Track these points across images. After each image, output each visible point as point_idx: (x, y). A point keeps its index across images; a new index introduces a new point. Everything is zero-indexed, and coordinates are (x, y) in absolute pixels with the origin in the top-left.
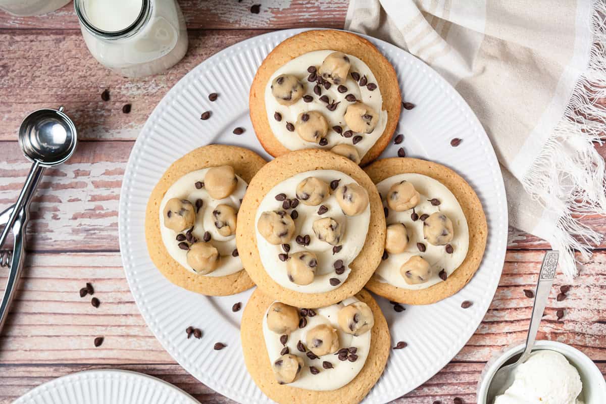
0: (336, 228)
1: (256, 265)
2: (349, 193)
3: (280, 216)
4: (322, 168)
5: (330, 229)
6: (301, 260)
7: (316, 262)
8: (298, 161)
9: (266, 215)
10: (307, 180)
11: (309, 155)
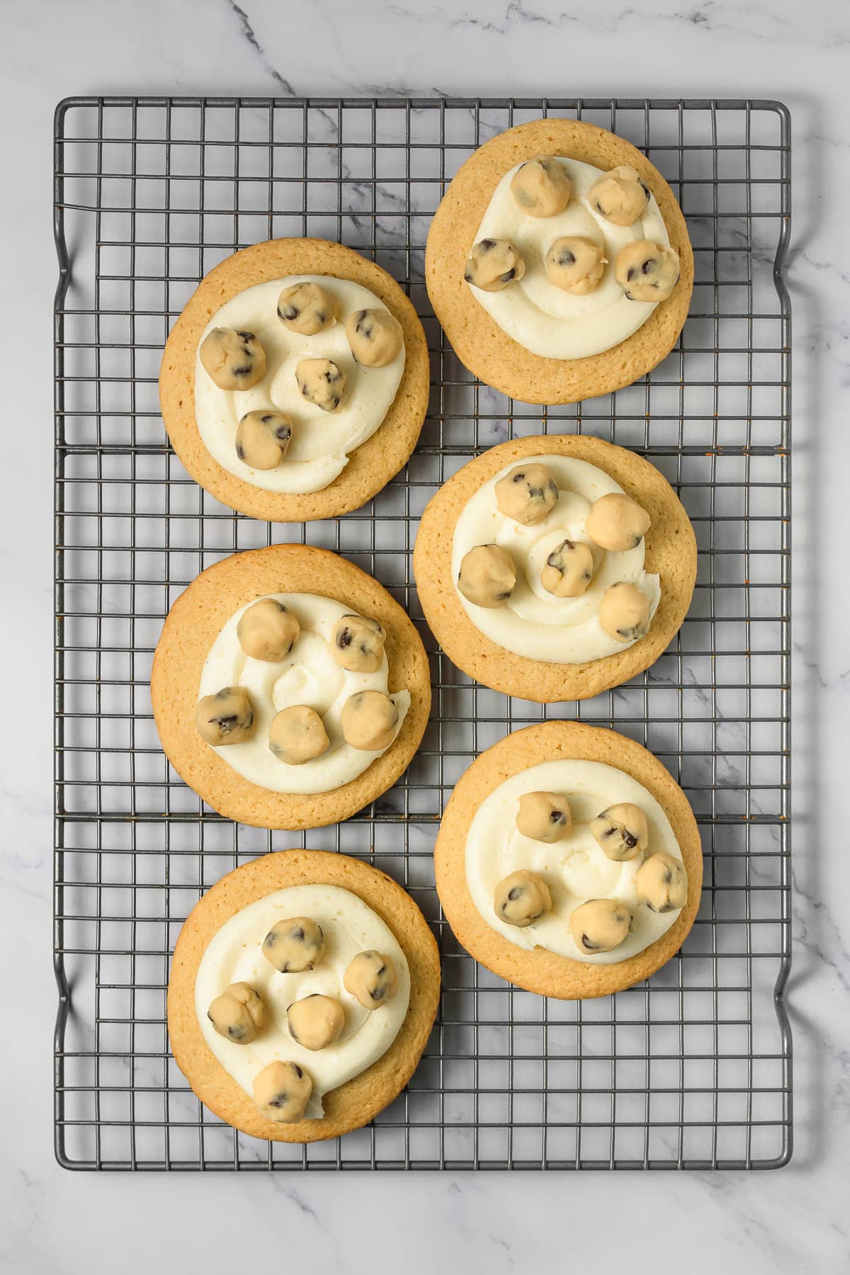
0: (336, 379)
1: (187, 425)
2: (367, 323)
3: (242, 339)
4: (334, 276)
5: (324, 380)
6: (263, 423)
7: (289, 432)
8: (295, 255)
9: (218, 333)
10: (300, 286)
11: (317, 249)
